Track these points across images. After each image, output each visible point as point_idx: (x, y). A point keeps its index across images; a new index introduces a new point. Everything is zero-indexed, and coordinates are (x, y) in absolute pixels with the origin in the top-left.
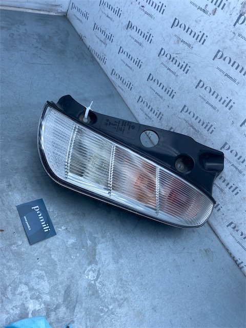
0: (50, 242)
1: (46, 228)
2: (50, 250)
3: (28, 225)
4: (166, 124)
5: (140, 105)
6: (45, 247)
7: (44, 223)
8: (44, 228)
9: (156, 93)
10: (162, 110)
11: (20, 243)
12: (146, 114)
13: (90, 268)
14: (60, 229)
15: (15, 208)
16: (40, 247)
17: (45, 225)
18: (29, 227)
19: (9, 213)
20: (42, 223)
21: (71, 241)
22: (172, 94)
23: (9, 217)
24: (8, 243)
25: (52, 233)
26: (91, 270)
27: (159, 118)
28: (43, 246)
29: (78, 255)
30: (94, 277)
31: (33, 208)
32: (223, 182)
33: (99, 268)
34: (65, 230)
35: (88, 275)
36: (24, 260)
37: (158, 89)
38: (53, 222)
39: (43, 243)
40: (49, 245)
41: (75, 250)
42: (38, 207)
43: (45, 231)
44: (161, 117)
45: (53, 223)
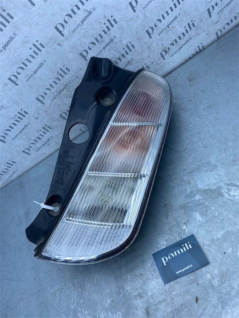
0: (203, 240)
1: (188, 247)
2: (212, 240)
3: (186, 268)
5: (33, 152)
6: (209, 246)
7: (181, 250)
8: (188, 249)
9: (20, 132)
10: (40, 126)
11: (209, 276)
12: (44, 145)
13: (226, 195)
14: (186, 231)
15: (167, 285)
16: (210, 251)
17: (184, 248)
18: (188, 267)
19: (174, 293)
20: (182, 251)
21: (198, 217)
22: (23, 114)
23: (179, 293)
24: (210, 291)
25: (192, 239)
26: (228, 193)
27: (49, 129)
28: (208, 248)
29: (213, 208)
30: (235, 190)
31: (165, 265)
32: (120, 60)
33: (225, 184)
34: (186, 226)
35: (234, 196)
36: (229, 269)
38: (178, 239)
39: (205, 249)
40: (207, 242)
41: (208, 213)
42: (163, 259)
43: (191, 247)
44: (49, 127)
45: (180, 239)
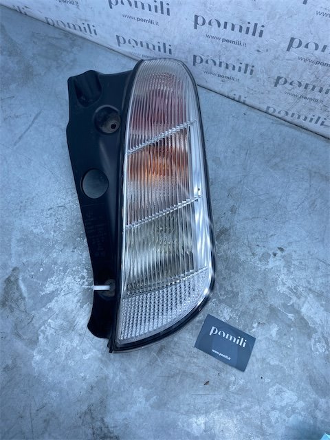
4: (266, 76)
37: (227, 33)
